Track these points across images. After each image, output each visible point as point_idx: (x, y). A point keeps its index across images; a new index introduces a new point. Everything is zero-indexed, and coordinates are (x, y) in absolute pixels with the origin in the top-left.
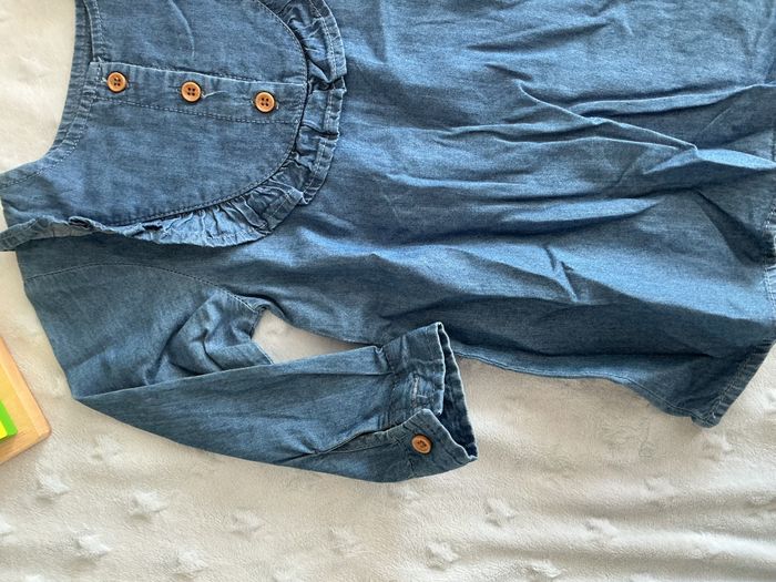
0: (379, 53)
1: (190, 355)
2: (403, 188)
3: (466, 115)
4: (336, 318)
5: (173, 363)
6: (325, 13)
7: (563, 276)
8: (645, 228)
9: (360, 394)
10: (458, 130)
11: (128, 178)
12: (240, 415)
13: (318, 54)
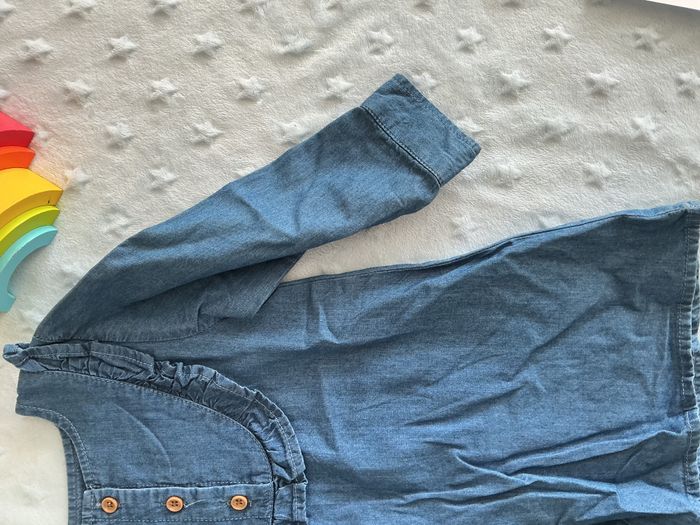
0: (331, 443)
3: (415, 485)
6: (278, 414)
10: (411, 497)
13: (278, 455)
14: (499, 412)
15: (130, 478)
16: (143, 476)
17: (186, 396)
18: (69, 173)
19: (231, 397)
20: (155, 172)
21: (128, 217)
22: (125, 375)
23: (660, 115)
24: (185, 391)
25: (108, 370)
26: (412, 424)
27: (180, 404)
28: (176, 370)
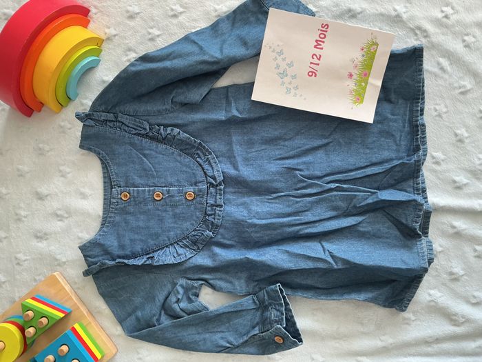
0: (236, 168)
1: (173, 310)
2: (255, 225)
3: (277, 189)
4: (234, 285)
5: (166, 314)
6: (210, 154)
7: (329, 256)
8: (361, 229)
9: (249, 317)
10: (275, 195)
11: (136, 236)
12: (198, 334)
13: (210, 173)
14: (320, 154)
15: (136, 183)
16: (142, 182)
17: (165, 144)
18: (107, 31)
19: (188, 144)
20: (151, 31)
22: (134, 132)
24: (164, 140)
25: (126, 128)
26: (277, 159)
27: (162, 147)
28: (159, 130)
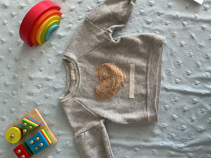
20: (79, 16)
21: (73, 25)
23: (181, 12)
